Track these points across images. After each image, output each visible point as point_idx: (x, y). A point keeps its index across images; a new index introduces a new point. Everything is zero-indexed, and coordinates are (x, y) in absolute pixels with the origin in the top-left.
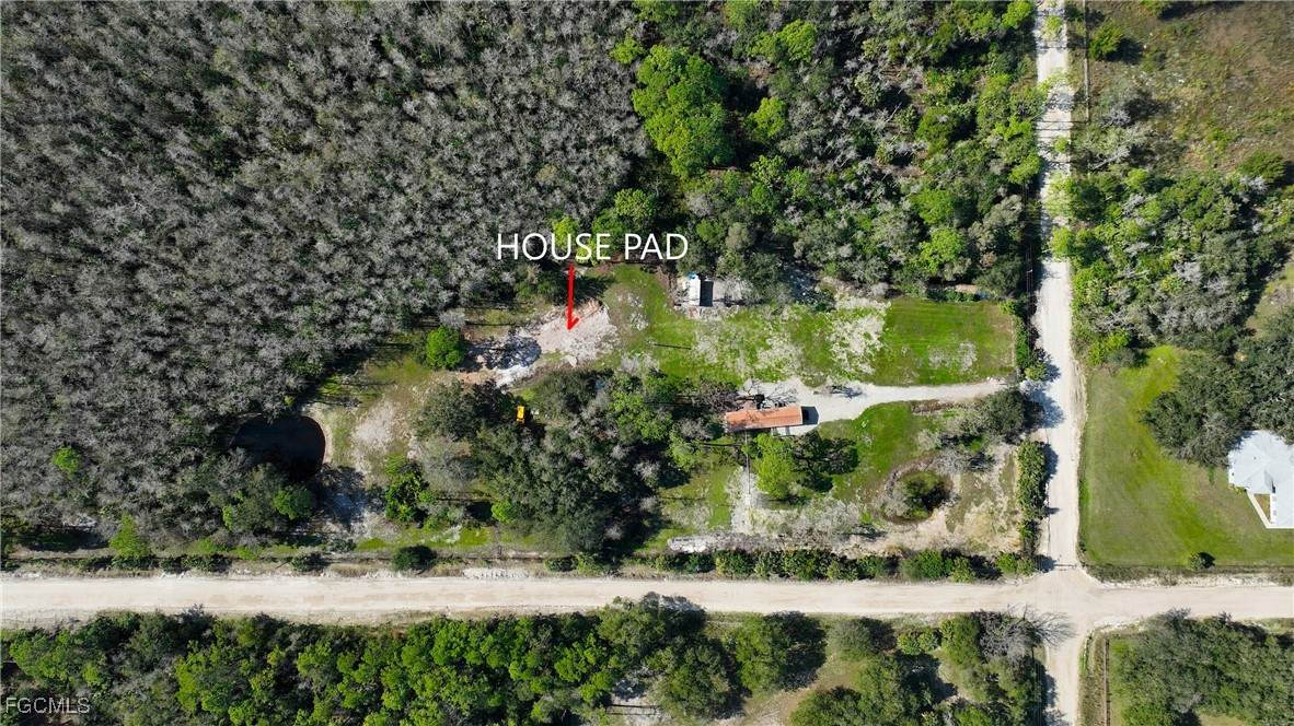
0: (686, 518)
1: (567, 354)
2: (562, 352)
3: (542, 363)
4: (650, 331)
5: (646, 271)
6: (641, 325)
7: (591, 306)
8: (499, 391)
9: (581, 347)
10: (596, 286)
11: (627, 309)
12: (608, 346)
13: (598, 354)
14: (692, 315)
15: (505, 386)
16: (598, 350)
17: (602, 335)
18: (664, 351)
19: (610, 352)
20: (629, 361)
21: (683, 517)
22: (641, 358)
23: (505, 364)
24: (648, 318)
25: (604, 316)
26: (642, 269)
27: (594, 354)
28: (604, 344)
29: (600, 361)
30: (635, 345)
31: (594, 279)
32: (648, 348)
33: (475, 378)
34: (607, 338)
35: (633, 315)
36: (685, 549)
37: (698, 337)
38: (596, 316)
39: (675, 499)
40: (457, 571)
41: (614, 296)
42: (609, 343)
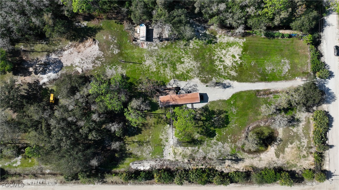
0: (140, 152)
1: (76, 66)
2: (74, 65)
3: (64, 71)
4: (120, 54)
5: (118, 23)
6: (116, 51)
7: (89, 41)
8: (41, 86)
9: (84, 63)
10: (92, 31)
11: (108, 43)
12: (98, 62)
13: (93, 66)
14: (142, 46)
15: (44, 84)
16: (93, 64)
17: (95, 56)
18: (128, 65)
19: (100, 65)
20: (110, 70)
21: (138, 151)
22: (116, 69)
23: (44, 72)
24: (119, 48)
25: (96, 47)
26: (116, 22)
27: (91, 67)
28: (96, 61)
29: (94, 70)
30: (113, 61)
31: (90, 28)
32: (119, 63)
33: (29, 79)
34: (98, 58)
35: (112, 46)
36: (139, 168)
37: (145, 58)
38: (92, 47)
39: (134, 142)
40: (19, 181)
41: (101, 36)
42: (99, 61)
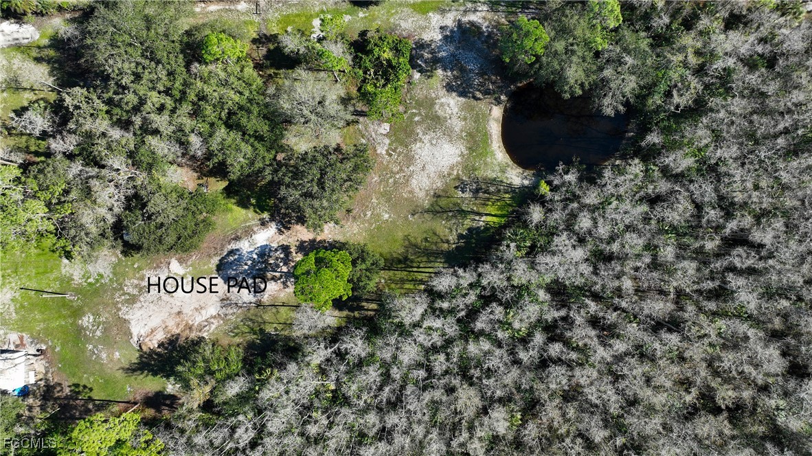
0: (15, 67)
4: (77, 313)
6: (87, 320)
7: (153, 343)
11: (107, 340)
12: (130, 290)
14: (21, 338)
17: (138, 305)
18: (56, 286)
19: (127, 282)
20: (102, 271)
21: (20, 68)
22: (86, 276)
24: (80, 330)
25: (137, 329)
28: (135, 292)
29: (140, 269)
30: (94, 293)
31: (155, 374)
32: (78, 291)
33: (302, 233)
34: (132, 300)
35: (98, 333)
36: (15, 27)
37: (12, 308)
38: (148, 329)
39: (32, 89)
42: (129, 294)
